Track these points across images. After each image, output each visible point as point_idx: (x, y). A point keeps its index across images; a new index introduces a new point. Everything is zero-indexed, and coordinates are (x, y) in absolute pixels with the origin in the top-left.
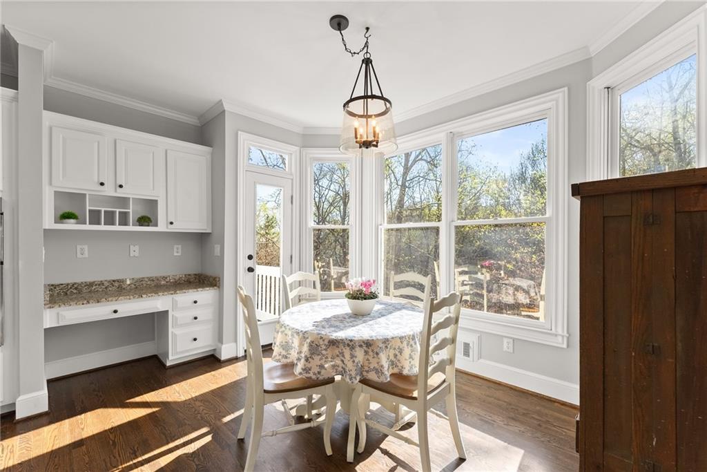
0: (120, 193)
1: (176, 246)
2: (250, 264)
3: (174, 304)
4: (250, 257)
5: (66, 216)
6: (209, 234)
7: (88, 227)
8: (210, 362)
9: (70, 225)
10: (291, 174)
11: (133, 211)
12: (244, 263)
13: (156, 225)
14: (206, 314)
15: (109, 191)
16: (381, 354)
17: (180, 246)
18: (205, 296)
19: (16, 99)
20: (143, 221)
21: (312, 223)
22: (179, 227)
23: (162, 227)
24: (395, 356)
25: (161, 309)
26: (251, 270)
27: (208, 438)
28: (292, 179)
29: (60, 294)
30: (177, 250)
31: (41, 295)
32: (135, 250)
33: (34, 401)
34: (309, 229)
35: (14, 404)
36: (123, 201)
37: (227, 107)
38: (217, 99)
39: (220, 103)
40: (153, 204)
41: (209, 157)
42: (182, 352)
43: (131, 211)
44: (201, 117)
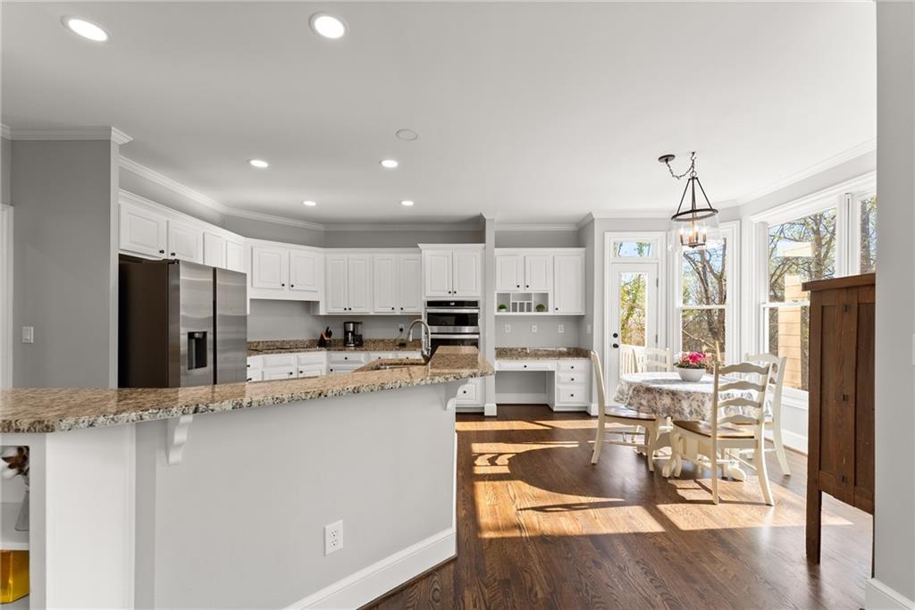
0: (528, 291)
1: (560, 326)
2: (615, 341)
3: (559, 366)
4: (615, 335)
5: (501, 307)
6: (583, 316)
7: (511, 313)
8: (584, 414)
9: (503, 313)
10: (657, 259)
11: (534, 302)
12: (609, 340)
13: (547, 311)
14: (580, 377)
15: (522, 290)
16: (683, 402)
17: (563, 326)
18: (580, 363)
19: (485, 248)
20: (540, 308)
21: (679, 304)
22: (562, 312)
23: (551, 312)
24: (699, 406)
25: (551, 369)
26: (616, 346)
27: (577, 446)
28: (658, 263)
29: (502, 353)
30: (561, 329)
31: (494, 353)
32: (535, 328)
33: (491, 410)
34: (677, 309)
35: (483, 408)
36: (528, 296)
37: (595, 216)
38: (588, 212)
39: (590, 214)
40: (545, 296)
41: (583, 255)
42: (563, 403)
43: (533, 302)
44: (577, 224)
